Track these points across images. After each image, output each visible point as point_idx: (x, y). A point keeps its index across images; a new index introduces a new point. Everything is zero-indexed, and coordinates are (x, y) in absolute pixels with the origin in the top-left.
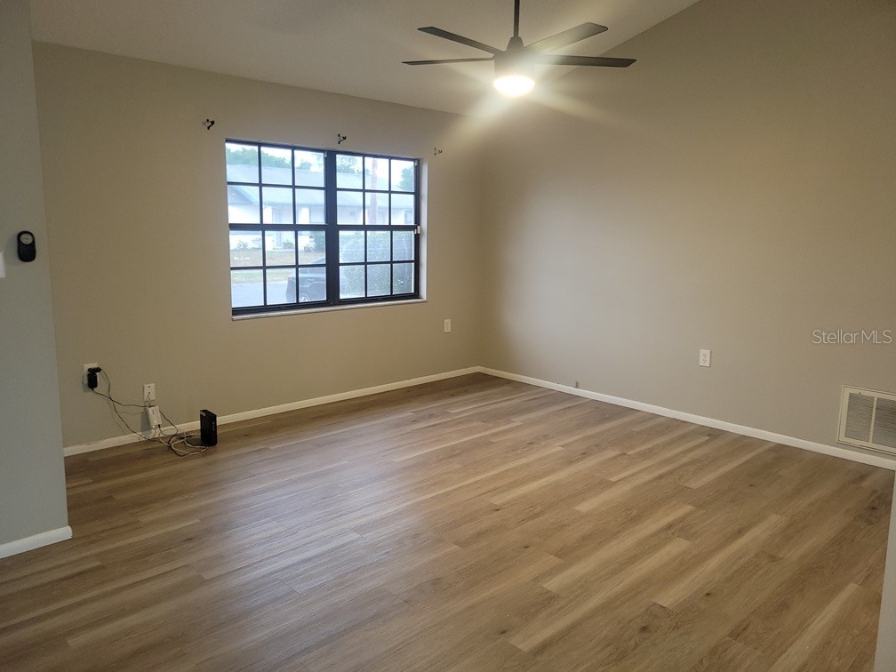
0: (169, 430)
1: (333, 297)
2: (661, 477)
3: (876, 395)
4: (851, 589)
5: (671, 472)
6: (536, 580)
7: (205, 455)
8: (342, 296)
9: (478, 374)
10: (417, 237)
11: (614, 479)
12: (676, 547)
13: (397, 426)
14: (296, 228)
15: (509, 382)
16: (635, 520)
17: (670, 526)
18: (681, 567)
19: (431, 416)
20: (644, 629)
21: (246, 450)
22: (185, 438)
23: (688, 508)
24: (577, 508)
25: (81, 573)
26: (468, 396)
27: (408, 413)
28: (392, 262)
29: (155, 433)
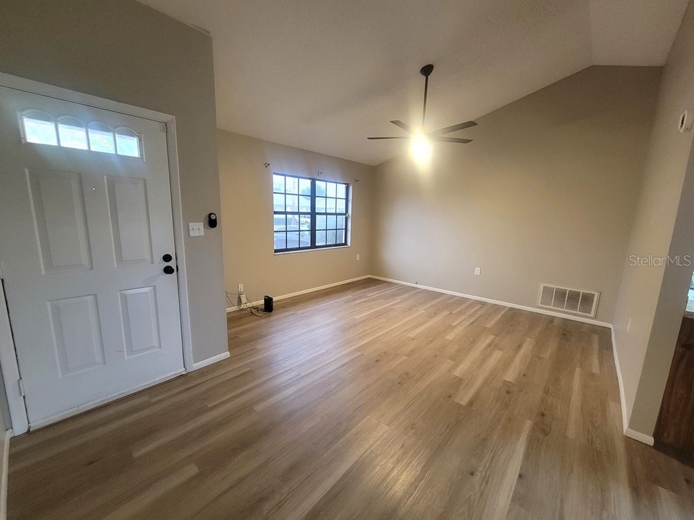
0: (249, 305)
1: (313, 245)
2: (473, 323)
3: (555, 287)
4: (578, 371)
5: (476, 320)
6: (449, 371)
7: (269, 316)
8: (317, 245)
9: (369, 278)
10: (346, 219)
11: (454, 324)
12: (497, 355)
13: (348, 301)
14: (299, 213)
15: (385, 282)
16: (474, 342)
17: (489, 345)
18: (506, 364)
19: (360, 298)
20: (508, 392)
21: (288, 314)
22: (256, 308)
23: (492, 337)
24: (447, 337)
25: (243, 374)
26: (370, 289)
27: (349, 296)
28: (336, 229)
29: (243, 306)
